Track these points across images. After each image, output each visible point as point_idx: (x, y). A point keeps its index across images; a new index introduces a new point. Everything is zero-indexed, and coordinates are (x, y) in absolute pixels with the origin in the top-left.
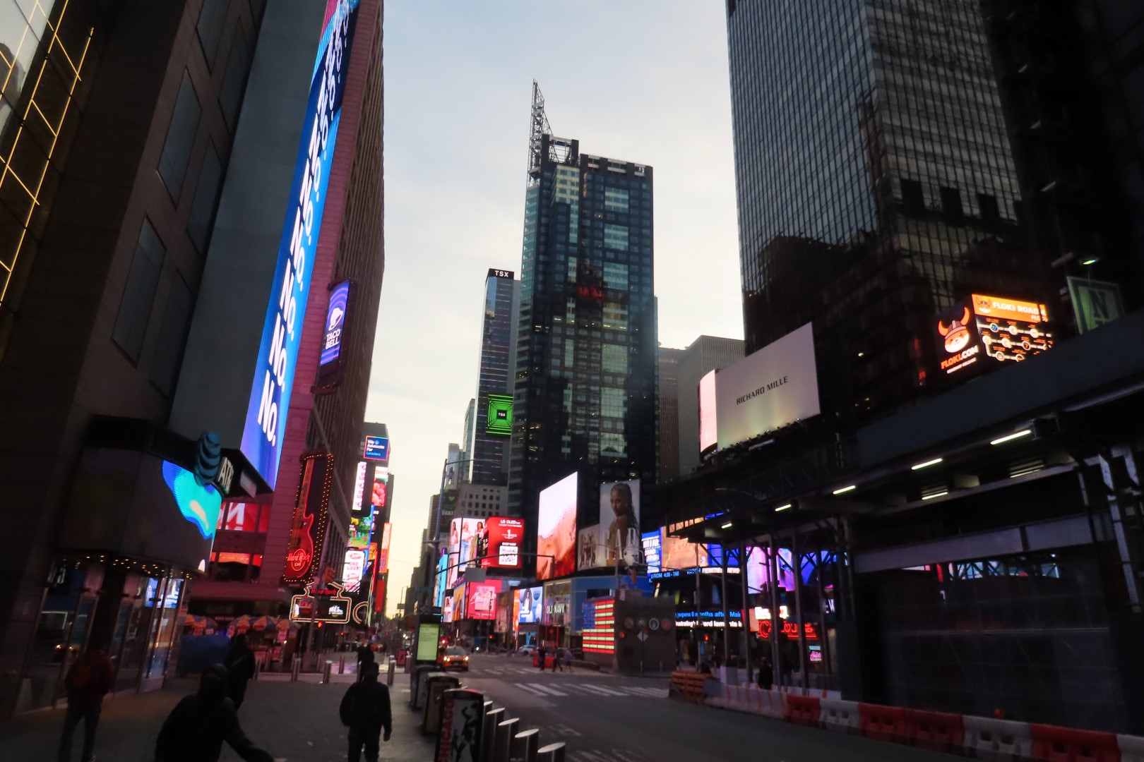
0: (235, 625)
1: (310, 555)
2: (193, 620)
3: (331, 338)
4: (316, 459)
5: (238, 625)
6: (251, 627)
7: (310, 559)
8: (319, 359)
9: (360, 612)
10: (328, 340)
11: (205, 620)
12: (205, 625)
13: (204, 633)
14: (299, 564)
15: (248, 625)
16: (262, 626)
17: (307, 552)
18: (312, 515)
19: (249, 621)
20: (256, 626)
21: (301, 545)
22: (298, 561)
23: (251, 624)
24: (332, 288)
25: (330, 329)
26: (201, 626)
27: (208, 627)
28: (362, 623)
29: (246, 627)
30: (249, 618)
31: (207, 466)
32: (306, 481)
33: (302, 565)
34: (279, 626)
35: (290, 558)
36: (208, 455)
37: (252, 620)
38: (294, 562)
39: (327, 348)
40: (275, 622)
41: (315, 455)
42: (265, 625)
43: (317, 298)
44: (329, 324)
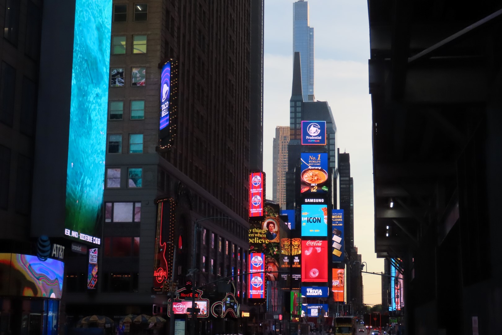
0: (123, 321)
1: (166, 272)
2: (97, 319)
3: (164, 108)
4: (164, 202)
5: (124, 321)
6: (133, 322)
7: (166, 274)
8: (159, 125)
9: (216, 309)
10: (162, 110)
11: (104, 319)
12: (104, 322)
13: (105, 327)
14: (160, 279)
15: (131, 321)
16: (139, 322)
17: (165, 270)
18: (165, 243)
19: (131, 318)
20: (135, 321)
21: (161, 265)
22: (160, 276)
23: (132, 320)
24: (161, 67)
25: (163, 101)
26: (102, 322)
27: (106, 323)
28: (219, 317)
29: (130, 322)
30: (132, 316)
31: (44, 252)
32: (160, 219)
33: (162, 279)
34: (149, 321)
35: (156, 274)
36: (44, 246)
37: (133, 318)
38: (158, 276)
39: (162, 116)
40: (148, 319)
41: (163, 199)
42: (141, 320)
43: (152, 76)
44: (162, 97)
